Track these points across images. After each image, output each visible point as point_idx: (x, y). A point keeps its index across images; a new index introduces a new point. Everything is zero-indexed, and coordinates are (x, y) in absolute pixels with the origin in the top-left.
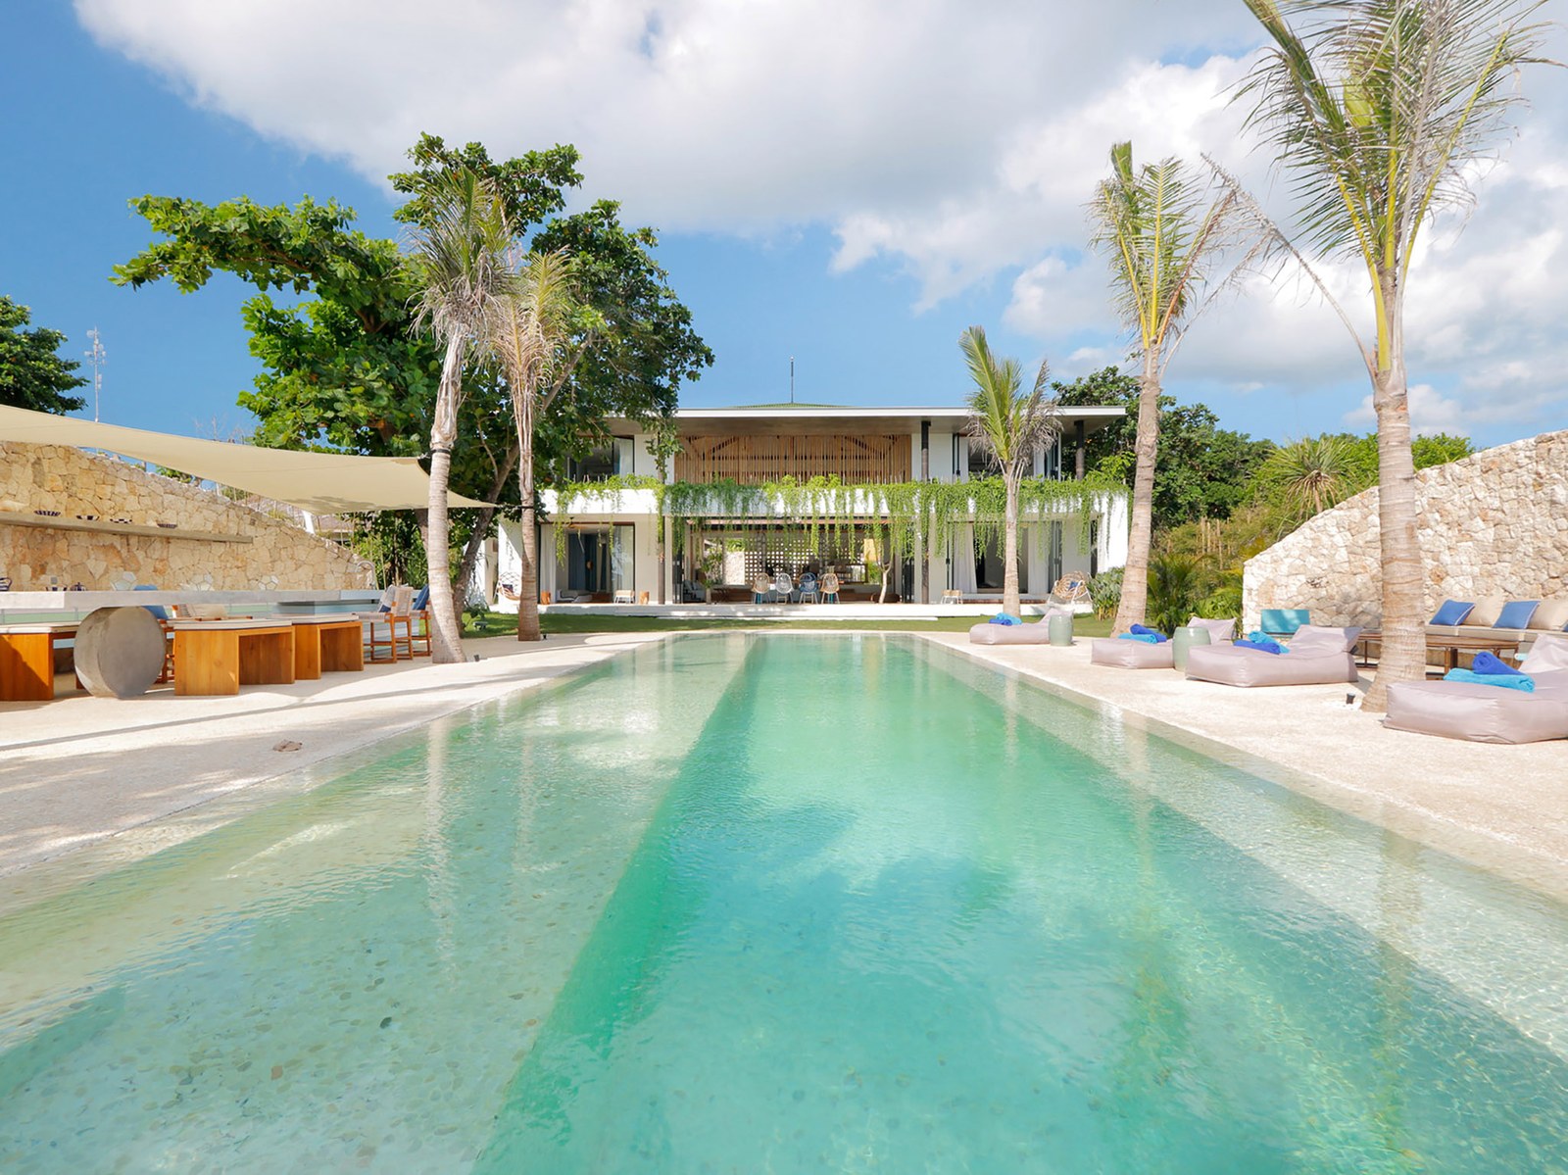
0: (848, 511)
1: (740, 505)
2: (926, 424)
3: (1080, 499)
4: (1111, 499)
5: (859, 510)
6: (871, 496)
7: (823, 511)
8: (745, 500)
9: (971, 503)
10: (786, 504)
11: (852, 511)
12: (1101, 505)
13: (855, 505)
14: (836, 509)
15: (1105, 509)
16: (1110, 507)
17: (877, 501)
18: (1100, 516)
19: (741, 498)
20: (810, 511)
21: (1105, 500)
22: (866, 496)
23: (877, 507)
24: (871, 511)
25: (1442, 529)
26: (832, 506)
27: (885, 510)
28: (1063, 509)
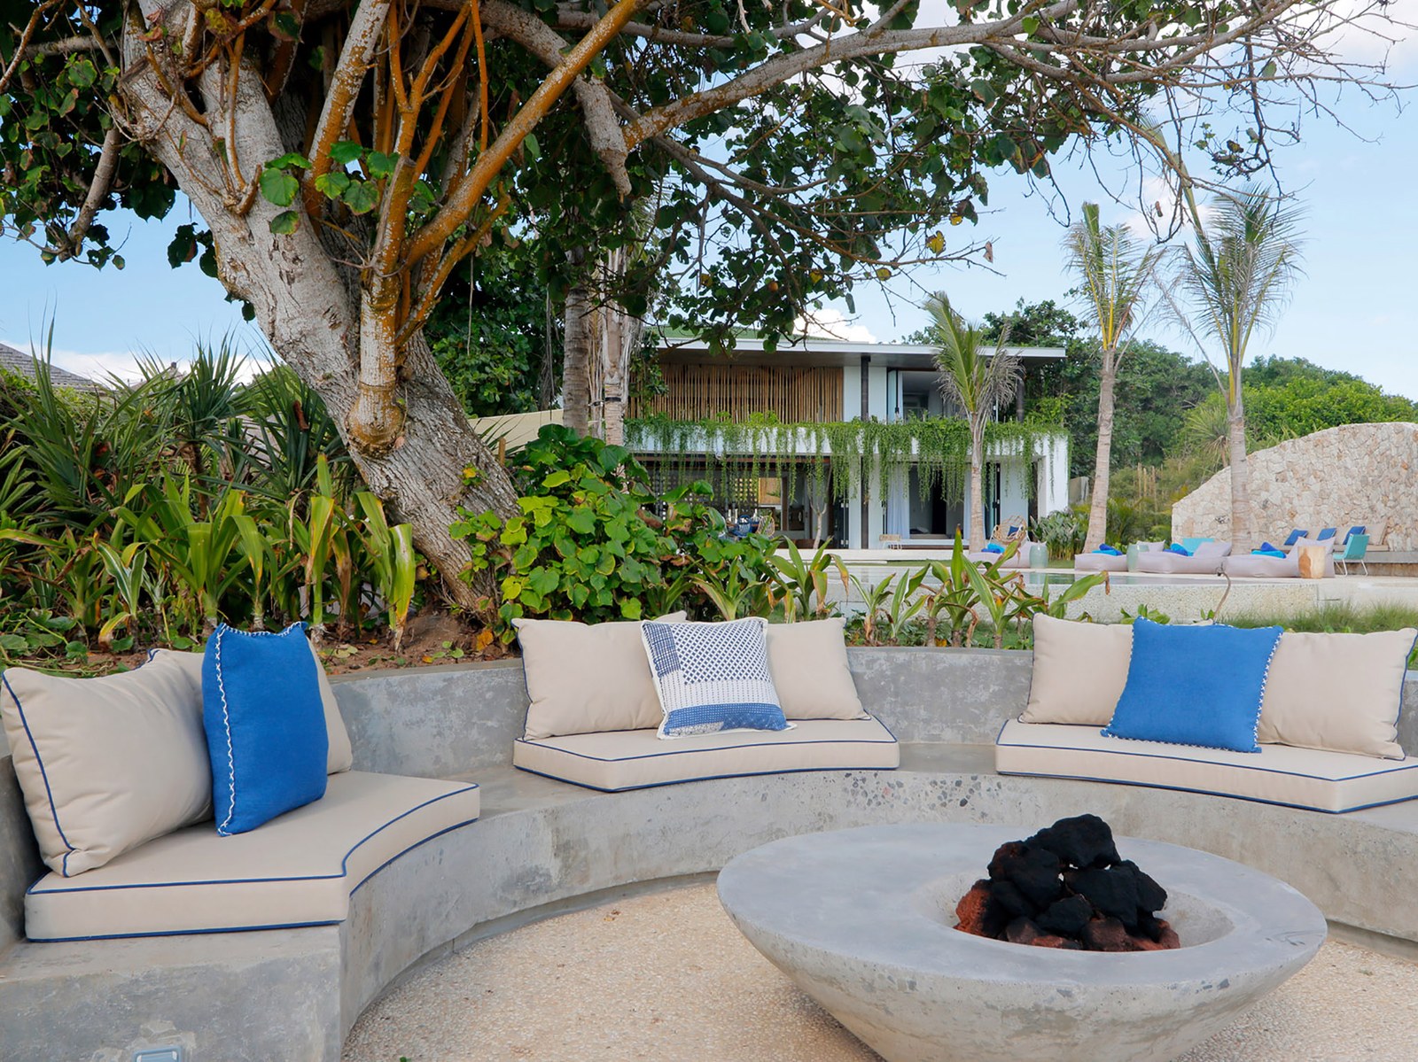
0: (789, 450)
1: (678, 441)
2: (865, 359)
3: (1022, 442)
4: (1052, 443)
5: (801, 449)
6: (813, 435)
7: (764, 450)
8: (684, 436)
9: (915, 443)
10: (725, 441)
11: (794, 450)
12: (1041, 448)
13: (797, 444)
14: (777, 448)
15: (1046, 452)
16: (1052, 450)
17: (819, 439)
18: (1041, 458)
19: (679, 434)
20: (750, 449)
21: (1046, 443)
22: (808, 435)
23: (819, 447)
24: (813, 450)
25: (1294, 482)
26: (773, 444)
27: (827, 450)
28: (1006, 452)
